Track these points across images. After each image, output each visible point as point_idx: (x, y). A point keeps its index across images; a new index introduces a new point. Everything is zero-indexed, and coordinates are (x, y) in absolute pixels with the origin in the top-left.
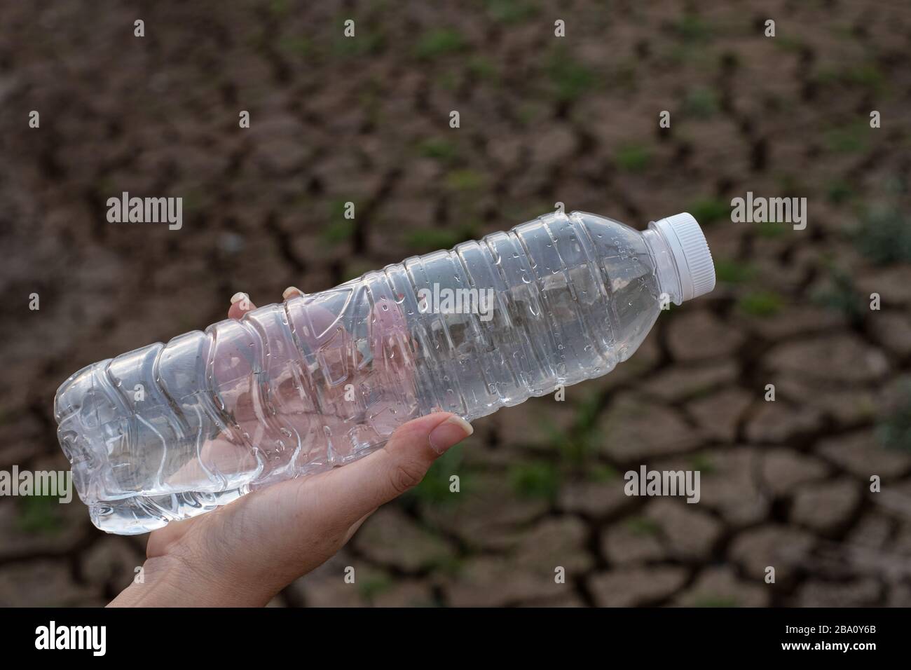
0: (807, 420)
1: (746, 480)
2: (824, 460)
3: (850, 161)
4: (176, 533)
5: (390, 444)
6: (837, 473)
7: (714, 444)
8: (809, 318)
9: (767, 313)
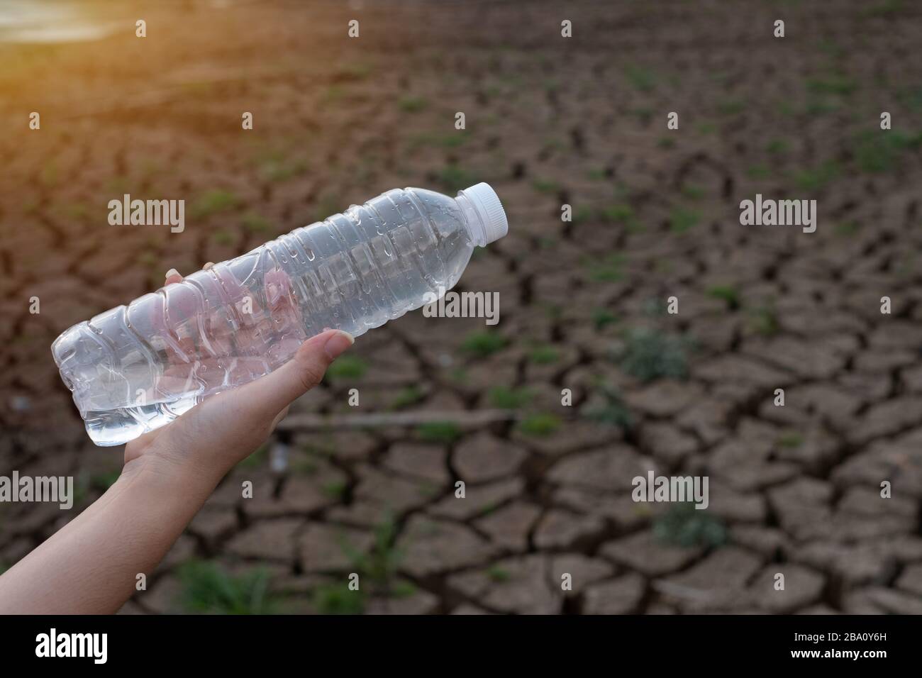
0: (591, 525)
1: (539, 582)
2: (609, 559)
3: (611, 290)
4: (147, 440)
5: (298, 355)
6: (622, 570)
7: (507, 554)
8: (585, 433)
9: (545, 432)
